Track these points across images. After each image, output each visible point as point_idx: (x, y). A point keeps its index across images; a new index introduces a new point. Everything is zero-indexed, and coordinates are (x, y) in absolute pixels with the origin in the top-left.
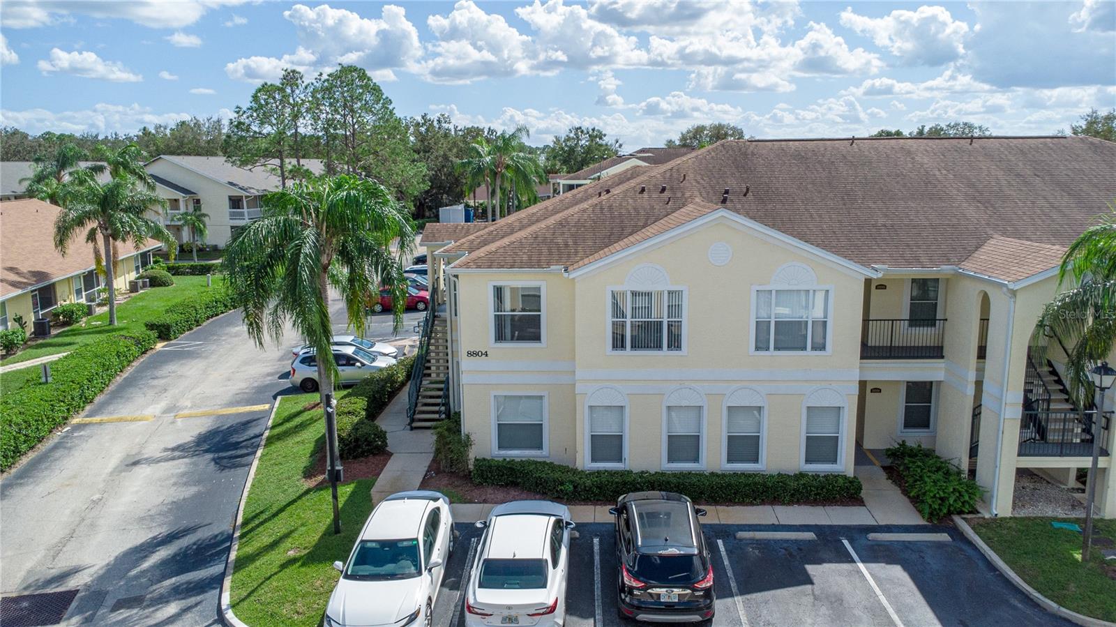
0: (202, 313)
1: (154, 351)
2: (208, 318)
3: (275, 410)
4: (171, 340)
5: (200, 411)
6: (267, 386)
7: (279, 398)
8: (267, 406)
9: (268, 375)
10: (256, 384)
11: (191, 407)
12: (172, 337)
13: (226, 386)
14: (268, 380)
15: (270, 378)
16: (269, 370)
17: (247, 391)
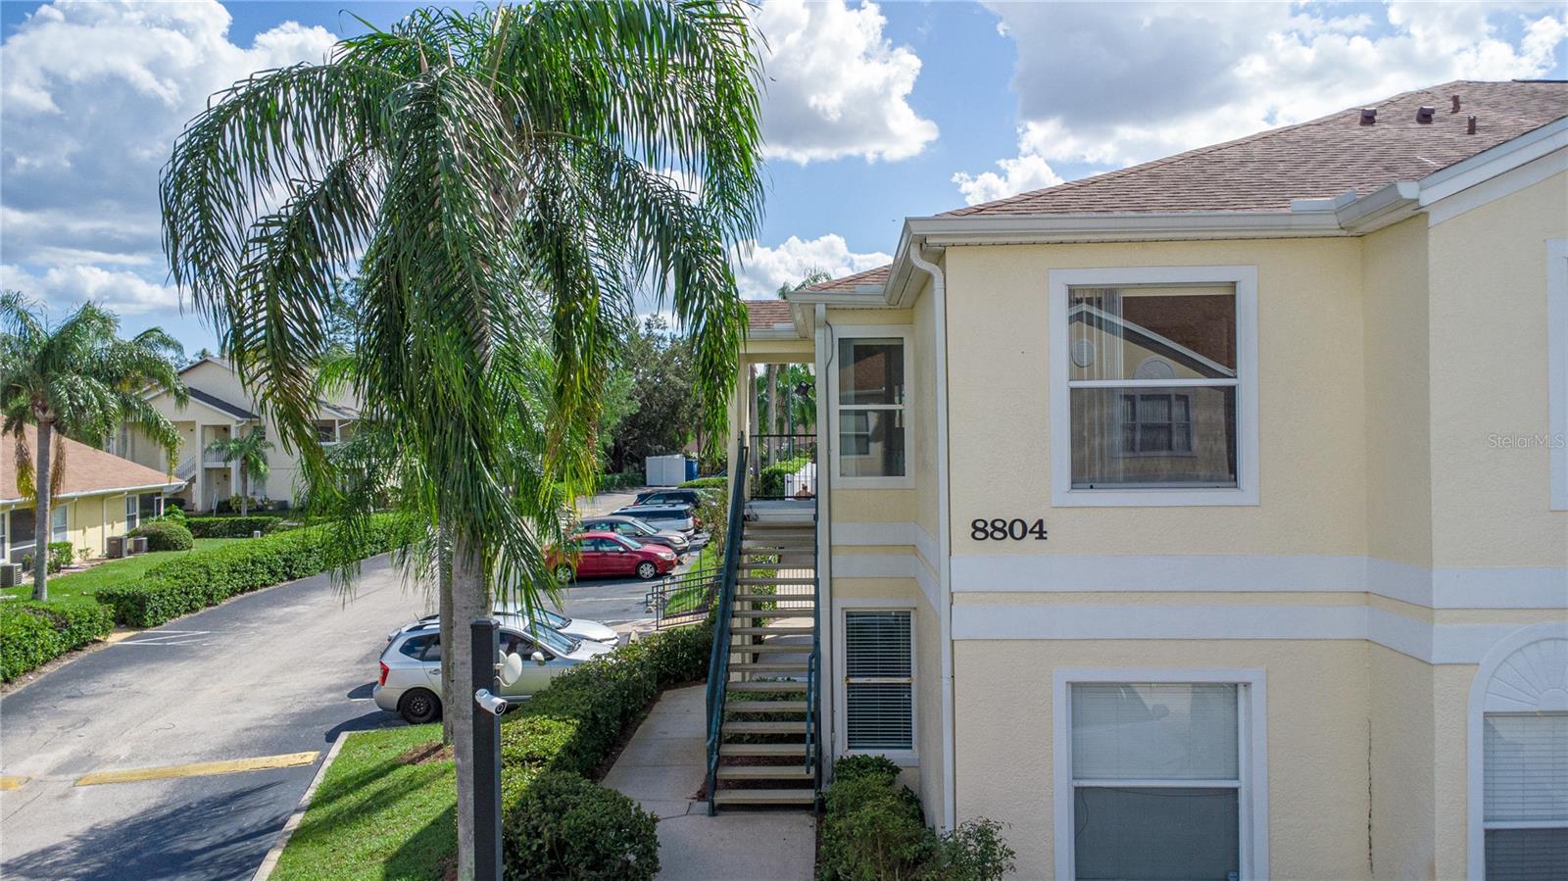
0: (221, 581)
1: (102, 647)
2: (233, 592)
3: (327, 763)
4: (147, 627)
5: (146, 767)
6: (323, 711)
7: (344, 736)
8: (310, 757)
9: (330, 689)
10: (297, 709)
11: (128, 760)
12: (149, 622)
13: (228, 712)
14: (327, 700)
15: (332, 695)
16: (334, 680)
17: (273, 722)
